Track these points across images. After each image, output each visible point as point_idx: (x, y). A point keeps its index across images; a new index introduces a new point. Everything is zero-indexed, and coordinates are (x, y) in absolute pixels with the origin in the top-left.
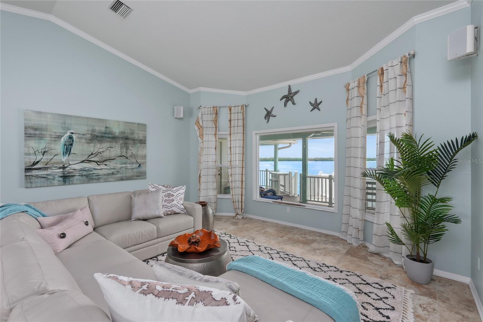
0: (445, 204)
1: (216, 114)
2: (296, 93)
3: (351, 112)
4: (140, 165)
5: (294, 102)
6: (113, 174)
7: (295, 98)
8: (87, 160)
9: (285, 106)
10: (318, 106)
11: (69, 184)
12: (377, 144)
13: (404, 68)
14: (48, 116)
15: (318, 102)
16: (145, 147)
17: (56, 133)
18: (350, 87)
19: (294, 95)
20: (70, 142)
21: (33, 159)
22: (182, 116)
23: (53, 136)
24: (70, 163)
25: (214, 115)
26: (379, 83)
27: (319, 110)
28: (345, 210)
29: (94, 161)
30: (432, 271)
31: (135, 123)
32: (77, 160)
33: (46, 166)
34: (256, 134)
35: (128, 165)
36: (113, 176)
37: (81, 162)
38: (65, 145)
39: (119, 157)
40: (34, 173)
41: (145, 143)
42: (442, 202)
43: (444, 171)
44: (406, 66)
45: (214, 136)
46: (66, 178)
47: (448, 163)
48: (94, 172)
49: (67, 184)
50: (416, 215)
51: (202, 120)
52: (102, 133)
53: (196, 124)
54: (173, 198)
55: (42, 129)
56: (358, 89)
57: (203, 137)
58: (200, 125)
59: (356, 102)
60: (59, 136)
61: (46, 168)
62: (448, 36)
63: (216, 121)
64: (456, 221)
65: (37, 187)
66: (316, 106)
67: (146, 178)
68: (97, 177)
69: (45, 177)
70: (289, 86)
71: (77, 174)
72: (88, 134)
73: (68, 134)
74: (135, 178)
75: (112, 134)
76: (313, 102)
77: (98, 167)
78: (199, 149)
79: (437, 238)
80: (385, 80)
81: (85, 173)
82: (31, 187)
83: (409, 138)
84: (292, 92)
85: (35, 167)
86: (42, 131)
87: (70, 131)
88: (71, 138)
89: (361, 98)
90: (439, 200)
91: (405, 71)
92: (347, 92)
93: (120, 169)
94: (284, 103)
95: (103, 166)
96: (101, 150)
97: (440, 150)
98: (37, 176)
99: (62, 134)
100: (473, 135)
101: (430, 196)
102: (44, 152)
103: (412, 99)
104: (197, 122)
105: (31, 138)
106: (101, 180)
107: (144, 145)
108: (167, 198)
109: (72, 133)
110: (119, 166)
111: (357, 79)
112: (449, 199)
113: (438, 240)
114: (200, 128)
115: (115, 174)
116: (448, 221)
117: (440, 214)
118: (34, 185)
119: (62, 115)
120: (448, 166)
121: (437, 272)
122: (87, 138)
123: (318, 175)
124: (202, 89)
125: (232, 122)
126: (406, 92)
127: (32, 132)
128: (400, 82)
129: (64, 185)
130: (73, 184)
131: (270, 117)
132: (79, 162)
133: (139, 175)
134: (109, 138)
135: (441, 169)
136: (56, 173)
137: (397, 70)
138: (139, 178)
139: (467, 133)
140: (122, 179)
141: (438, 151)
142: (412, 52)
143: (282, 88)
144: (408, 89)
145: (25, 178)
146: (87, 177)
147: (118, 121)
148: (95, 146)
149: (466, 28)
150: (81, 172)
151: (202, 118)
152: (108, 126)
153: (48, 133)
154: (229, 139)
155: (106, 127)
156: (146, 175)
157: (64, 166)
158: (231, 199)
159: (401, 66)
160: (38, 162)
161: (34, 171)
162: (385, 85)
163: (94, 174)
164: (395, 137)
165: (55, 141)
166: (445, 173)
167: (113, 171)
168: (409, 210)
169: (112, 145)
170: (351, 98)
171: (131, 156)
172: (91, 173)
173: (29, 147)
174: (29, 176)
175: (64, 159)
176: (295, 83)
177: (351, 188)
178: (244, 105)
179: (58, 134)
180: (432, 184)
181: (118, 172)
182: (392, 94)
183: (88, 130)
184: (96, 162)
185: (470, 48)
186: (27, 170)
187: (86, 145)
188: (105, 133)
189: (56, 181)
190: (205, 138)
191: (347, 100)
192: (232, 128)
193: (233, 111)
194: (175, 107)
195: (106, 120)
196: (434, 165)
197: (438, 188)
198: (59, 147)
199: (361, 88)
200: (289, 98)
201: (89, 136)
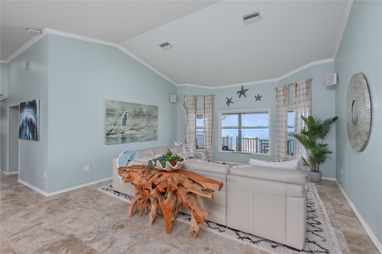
0: (325, 147)
1: (196, 100)
2: (246, 90)
3: (279, 103)
4: (155, 132)
5: (245, 95)
6: (143, 137)
7: (246, 93)
8: (132, 129)
9: (240, 97)
10: (259, 98)
11: (125, 143)
12: (294, 120)
13: (307, 85)
14: (117, 103)
15: (260, 96)
16: (157, 121)
17: (119, 112)
18: (278, 90)
19: (245, 92)
20: (125, 118)
21: (110, 128)
22: (175, 101)
23: (118, 115)
24: (125, 130)
25: (195, 101)
26: (294, 90)
27: (260, 100)
28: (276, 154)
29: (135, 129)
30: (321, 178)
31: (153, 106)
32: (128, 129)
33: (116, 132)
34: (220, 113)
35: (150, 132)
36: (143, 138)
37: (130, 130)
38: (123, 120)
39: (146, 127)
40: (111, 136)
41: (157, 118)
42: (324, 146)
43: (325, 132)
44: (308, 84)
45: (194, 113)
46: (124, 139)
47: (327, 129)
48: (135, 136)
49: (124, 143)
50: (314, 152)
51: (187, 103)
52: (139, 112)
53: (184, 106)
54: (189, 149)
55: (114, 110)
56: (283, 92)
57: (188, 114)
58: (186, 107)
59: (282, 98)
60: (121, 114)
61: (115, 133)
62: (327, 76)
63: (195, 105)
64: (331, 153)
65: (112, 144)
66: (258, 98)
67: (157, 140)
68: (136, 139)
69: (115, 139)
70: (242, 86)
71: (128, 137)
72: (133, 113)
73: (125, 113)
74: (153, 139)
75: (143, 113)
76: (257, 96)
77: (137, 133)
78: (185, 121)
79: (323, 161)
80: (298, 89)
81: (131, 136)
82: (110, 145)
83: (311, 118)
84: (244, 90)
85: (111, 133)
86: (114, 112)
87: (125, 112)
88: (126, 115)
89: (285, 96)
90: (323, 145)
91: (308, 86)
92: (277, 92)
93: (146, 134)
94: (239, 96)
95: (139, 132)
96: (138, 123)
97: (324, 124)
98: (112, 138)
99: (122, 113)
100: (336, 117)
101: (319, 144)
102: (115, 124)
103: (311, 100)
104: (184, 105)
105: (110, 116)
106: (138, 141)
107: (157, 119)
108: (186, 149)
109: (126, 113)
110: (146, 132)
111: (283, 86)
112: (326, 145)
113: (323, 162)
114: (186, 108)
115: (144, 137)
116: (328, 153)
117: (324, 151)
118: (111, 143)
119: (122, 102)
120: (327, 130)
121: (323, 178)
122: (132, 116)
123: (245, 137)
124: (186, 85)
125: (206, 105)
126: (308, 96)
127: (110, 112)
128: (305, 91)
129: (123, 143)
130: (126, 143)
131: (230, 103)
132: (129, 130)
133: (154, 137)
134: (142, 115)
135: (324, 132)
136: (119, 136)
137: (304, 85)
138: (154, 139)
139: (334, 116)
140: (147, 140)
141: (323, 124)
142: (311, 79)
143: (238, 87)
144: (309, 95)
145: (107, 139)
146: (132, 139)
147: (146, 105)
148: (135, 120)
149: (334, 74)
150: (130, 136)
151: (187, 102)
152: (141, 108)
153: (117, 113)
154: (204, 116)
155: (140, 109)
156: (157, 138)
157: (123, 132)
158: (205, 152)
159: (306, 84)
160: (112, 130)
161: (111, 135)
162: (298, 92)
163: (135, 137)
164: (304, 117)
165: (119, 117)
166: (326, 133)
167: (143, 135)
168: (310, 150)
169: (143, 120)
170: (279, 96)
171: (151, 126)
172: (134, 136)
173: (109, 121)
174: (109, 138)
175: (123, 128)
176: (246, 85)
177: (280, 142)
178: (213, 96)
179: (120, 113)
180: (320, 138)
181: (145, 135)
182: (302, 97)
183: (133, 111)
184: (136, 130)
185: (335, 82)
186: (108, 134)
187: (132, 120)
188: (140, 112)
189: (119, 141)
190: (190, 115)
191: (277, 96)
192: (206, 109)
193: (206, 99)
194: (171, 96)
195: (140, 104)
196: (322, 130)
197: (323, 139)
198: (121, 121)
199: (285, 92)
200: (242, 92)
201: (133, 114)
